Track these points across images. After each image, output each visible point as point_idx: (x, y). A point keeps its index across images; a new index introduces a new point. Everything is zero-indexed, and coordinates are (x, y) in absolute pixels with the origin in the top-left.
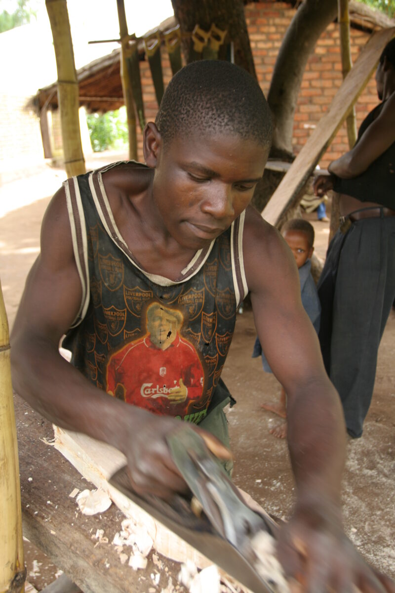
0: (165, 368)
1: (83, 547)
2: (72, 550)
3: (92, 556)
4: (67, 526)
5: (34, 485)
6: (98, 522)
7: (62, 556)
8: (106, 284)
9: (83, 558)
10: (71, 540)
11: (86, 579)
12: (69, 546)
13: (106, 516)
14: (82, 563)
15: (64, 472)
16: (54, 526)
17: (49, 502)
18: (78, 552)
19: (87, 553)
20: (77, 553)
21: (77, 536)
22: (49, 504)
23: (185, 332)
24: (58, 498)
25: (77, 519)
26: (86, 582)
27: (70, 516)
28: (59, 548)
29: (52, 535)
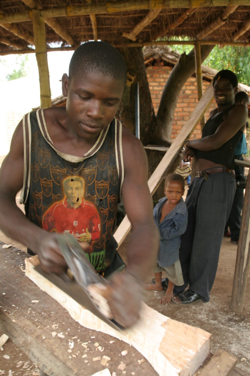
0: (77, 222)
1: (30, 328)
2: (24, 330)
3: (35, 333)
4: (22, 318)
5: (6, 297)
6: (41, 316)
7: (19, 337)
8: (41, 164)
9: (30, 334)
10: (24, 325)
11: (32, 349)
12: (22, 328)
13: (46, 313)
14: (29, 338)
15: (24, 291)
16: (15, 317)
17: (13, 305)
18: (27, 331)
19: (32, 331)
20: (26, 332)
21: (28, 322)
22: (13, 306)
23: (87, 196)
24: (19, 304)
25: (29, 314)
26: (32, 350)
27: (24, 313)
28: (17, 331)
29: (13, 322)
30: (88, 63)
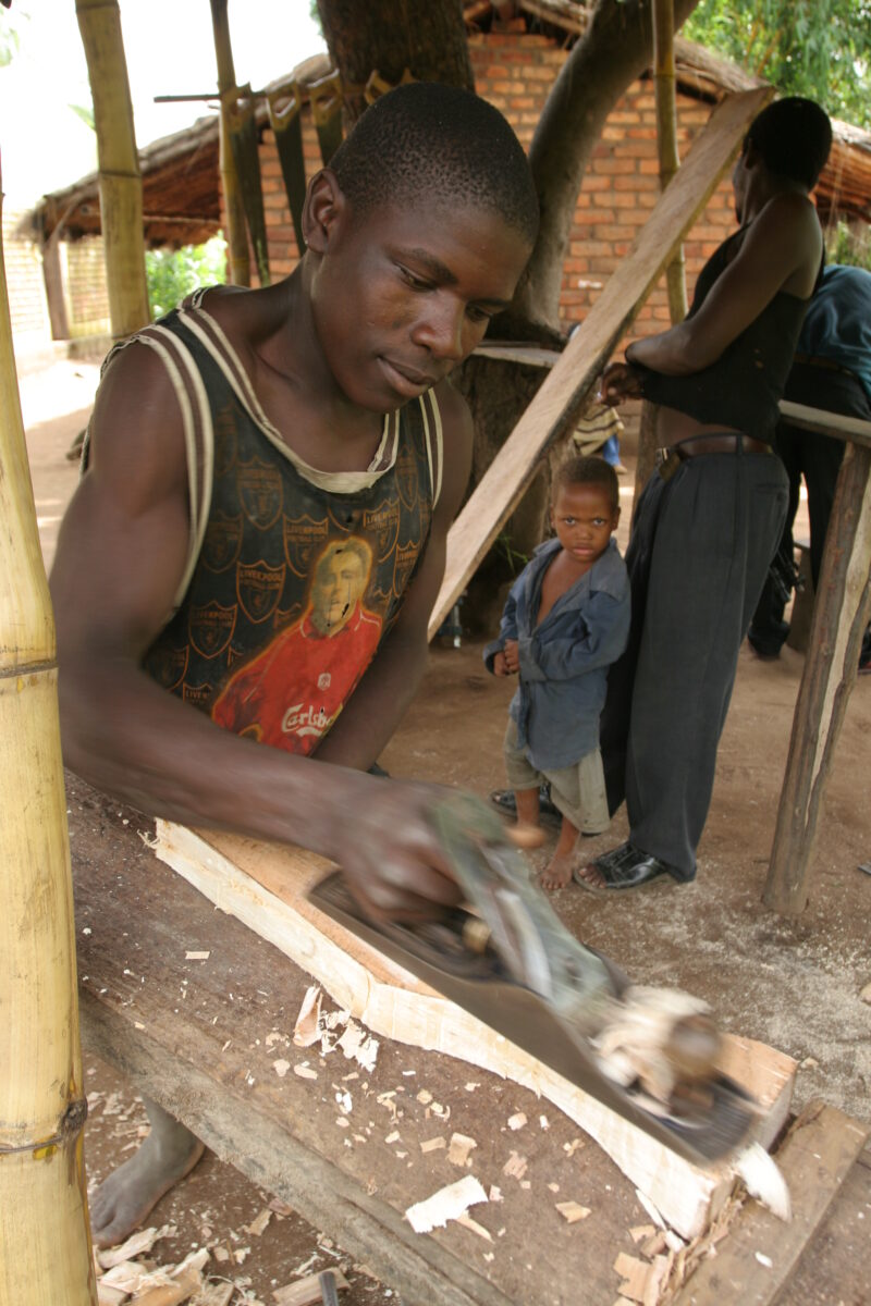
1: (200, 1051)
2: (179, 1056)
3: (220, 1066)
4: (167, 1015)
5: (97, 941)
6: (227, 1006)
7: (157, 1073)
8: (252, 518)
9: (201, 1070)
10: (175, 1038)
11: (206, 1111)
12: (173, 1050)
13: (242, 995)
14: (198, 1081)
15: (152, 917)
16: (142, 1013)
17: (127, 972)
18: (191, 1060)
19: (209, 1061)
20: (189, 1062)
21: (188, 1030)
22: (128, 976)
23: (371, 598)
24: (145, 965)
25: (186, 1000)
26: (207, 1117)
27: (170, 996)
28: (151, 1056)
29: (138, 1030)
30: (459, 169)
